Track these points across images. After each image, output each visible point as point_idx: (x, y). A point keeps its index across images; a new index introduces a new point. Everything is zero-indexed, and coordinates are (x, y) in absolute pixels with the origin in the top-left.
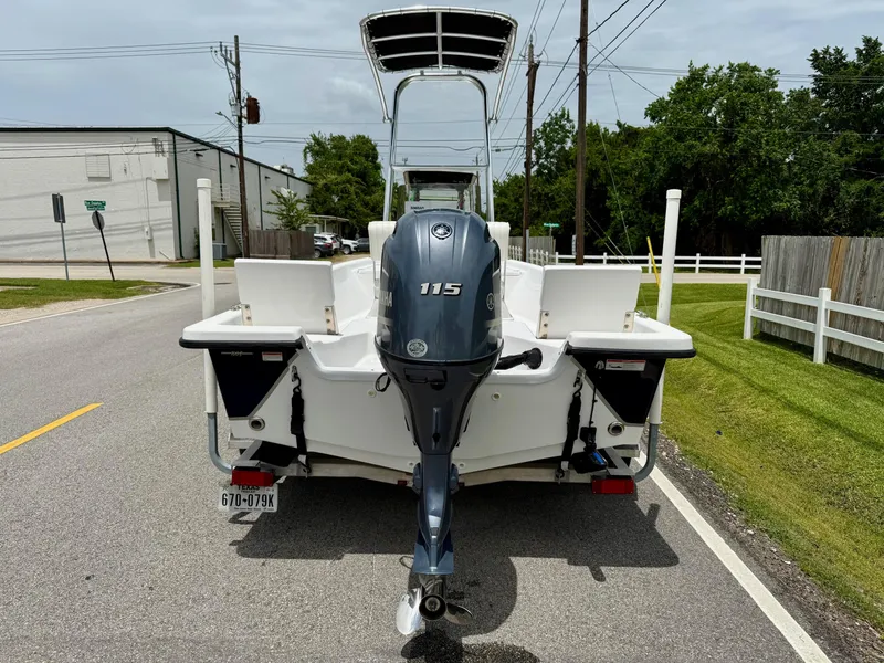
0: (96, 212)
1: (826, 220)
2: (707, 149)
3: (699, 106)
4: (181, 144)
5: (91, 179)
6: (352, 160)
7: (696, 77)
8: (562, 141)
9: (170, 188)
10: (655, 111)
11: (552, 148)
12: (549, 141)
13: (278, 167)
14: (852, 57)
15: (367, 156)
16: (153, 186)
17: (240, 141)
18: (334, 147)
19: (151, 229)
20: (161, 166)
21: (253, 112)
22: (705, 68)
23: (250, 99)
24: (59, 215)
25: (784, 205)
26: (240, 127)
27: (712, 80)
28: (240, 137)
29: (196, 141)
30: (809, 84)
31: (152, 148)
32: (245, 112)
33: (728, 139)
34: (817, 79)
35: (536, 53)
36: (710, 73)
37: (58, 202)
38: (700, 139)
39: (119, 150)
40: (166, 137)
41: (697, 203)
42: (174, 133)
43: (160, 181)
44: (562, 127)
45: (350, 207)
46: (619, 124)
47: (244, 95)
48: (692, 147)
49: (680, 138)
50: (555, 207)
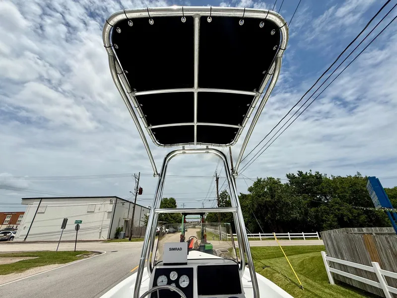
0: (78, 225)
1: (308, 220)
2: (268, 199)
3: (262, 188)
4: (119, 201)
5: (88, 212)
6: (169, 205)
7: (259, 181)
8: (226, 198)
9: (111, 215)
10: (250, 190)
11: (223, 200)
12: (223, 198)
13: (147, 207)
14: (297, 176)
15: (173, 203)
16: (106, 214)
17: (136, 200)
18: (164, 201)
19: (102, 228)
20: (110, 208)
21: (141, 191)
22: (261, 179)
23: (140, 188)
24: (64, 225)
25: (295, 216)
26: (136, 196)
27: (264, 181)
28: (136, 198)
29: (123, 200)
30: (288, 182)
31: (109, 202)
32: (138, 192)
33: (272, 197)
34: (290, 181)
35: (218, 175)
36: (262, 180)
37: (65, 221)
38: (265, 197)
39: (99, 203)
40: (115, 199)
41: (269, 215)
42: (117, 198)
43: (109, 212)
44: (225, 194)
45: (166, 218)
46: (241, 193)
47: (139, 187)
48: (263, 199)
49: (259, 196)
50: (227, 217)
